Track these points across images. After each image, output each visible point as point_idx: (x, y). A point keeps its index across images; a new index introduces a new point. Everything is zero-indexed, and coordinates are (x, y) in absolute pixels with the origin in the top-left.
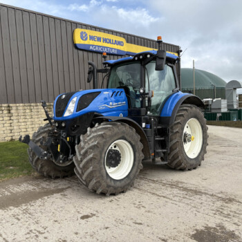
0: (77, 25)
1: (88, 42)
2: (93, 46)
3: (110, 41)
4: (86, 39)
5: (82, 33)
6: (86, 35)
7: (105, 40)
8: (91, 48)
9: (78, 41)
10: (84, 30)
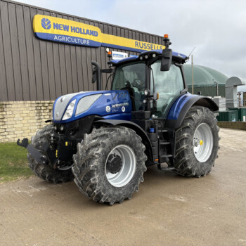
0: (38, 10)
1: (52, 31)
2: (58, 35)
3: (80, 31)
4: (49, 28)
5: (43, 20)
6: (49, 22)
7: (74, 30)
8: (56, 38)
9: (39, 29)
10: (46, 17)
